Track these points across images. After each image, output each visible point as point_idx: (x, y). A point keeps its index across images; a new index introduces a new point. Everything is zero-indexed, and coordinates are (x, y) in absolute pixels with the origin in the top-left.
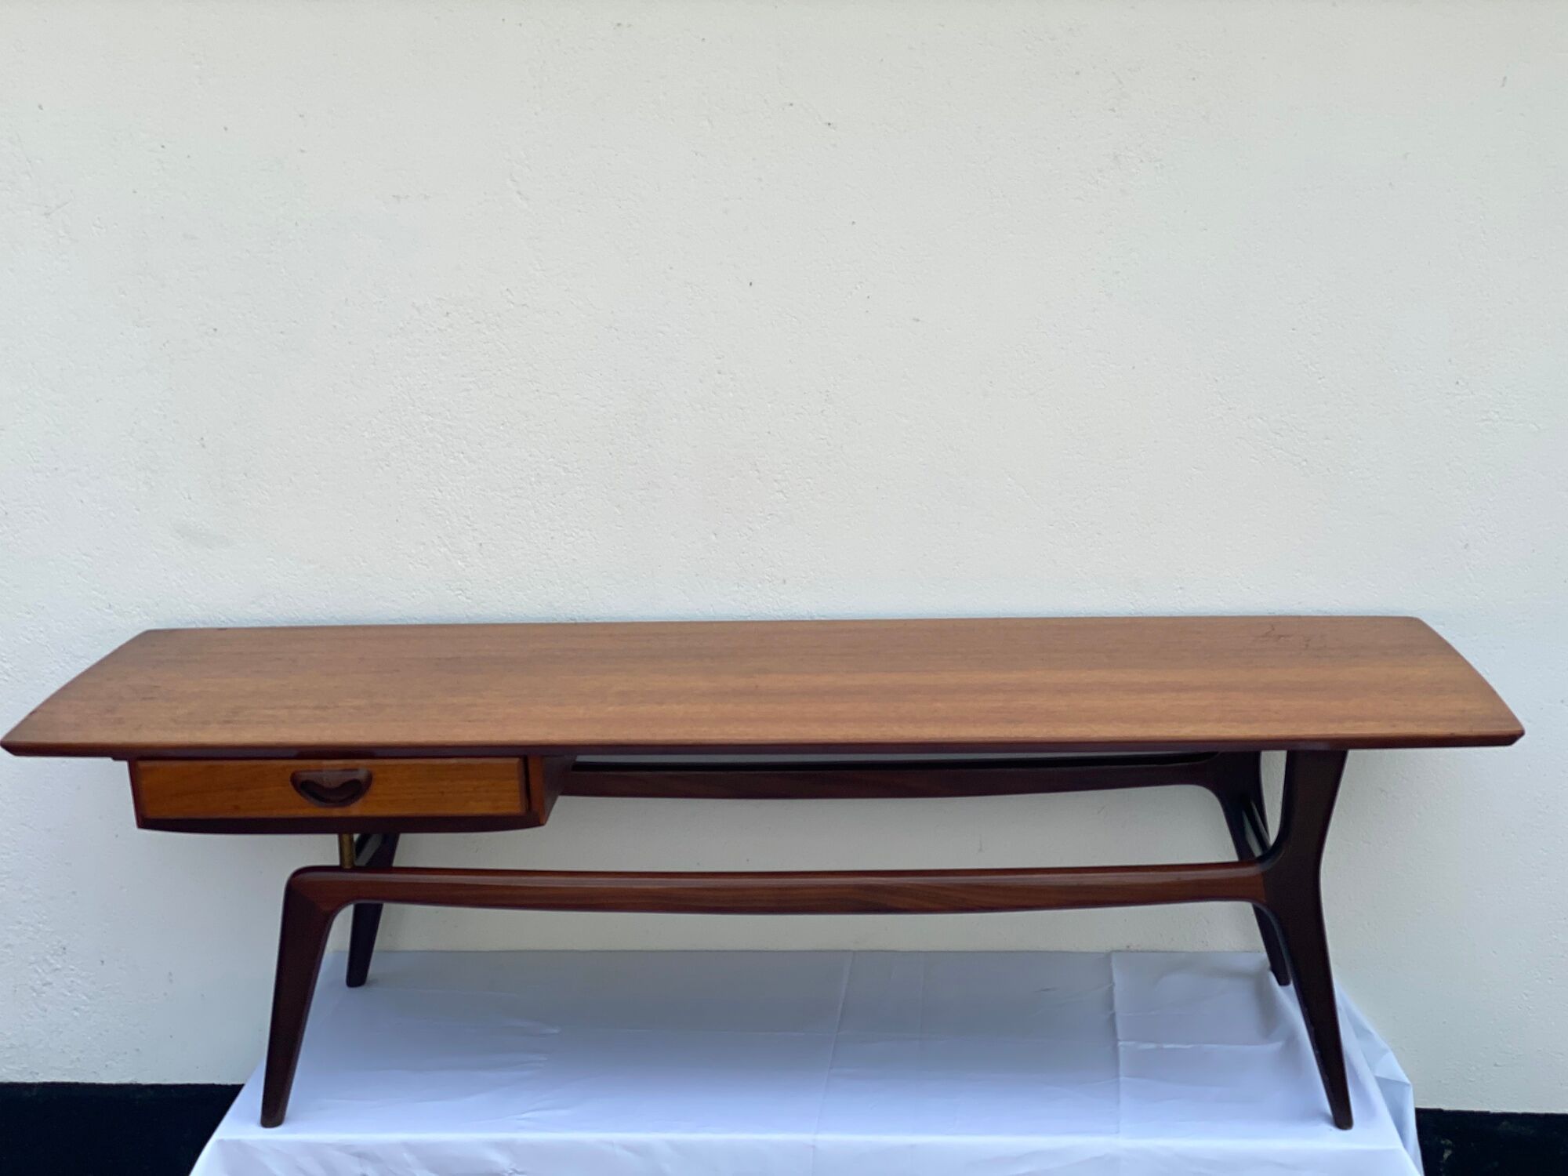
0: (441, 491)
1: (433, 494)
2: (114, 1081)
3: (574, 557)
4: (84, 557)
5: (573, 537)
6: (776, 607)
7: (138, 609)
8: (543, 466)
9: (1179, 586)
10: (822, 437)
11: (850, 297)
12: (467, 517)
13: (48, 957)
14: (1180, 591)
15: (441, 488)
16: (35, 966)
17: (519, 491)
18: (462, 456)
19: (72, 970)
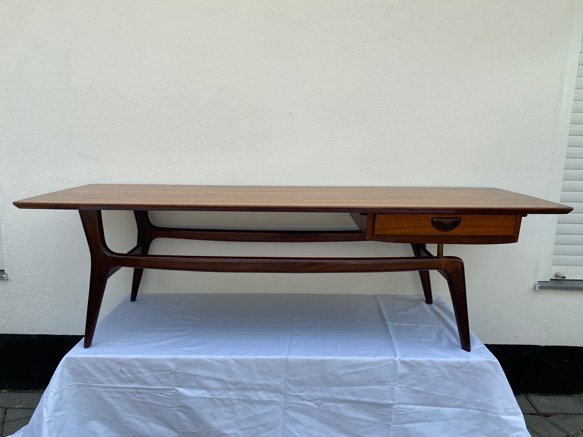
0: (165, 143)
1: (162, 144)
2: (59, 334)
3: (209, 166)
4: (49, 163)
5: (208, 159)
6: (273, 183)
7: (66, 181)
8: (198, 135)
9: (400, 178)
10: (289, 127)
11: (299, 81)
12: (173, 152)
13: (38, 294)
14: (401, 179)
15: (165, 142)
16: (34, 297)
17: (190, 143)
18: (172, 131)
19: (46, 298)
